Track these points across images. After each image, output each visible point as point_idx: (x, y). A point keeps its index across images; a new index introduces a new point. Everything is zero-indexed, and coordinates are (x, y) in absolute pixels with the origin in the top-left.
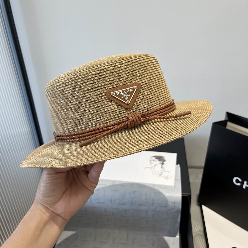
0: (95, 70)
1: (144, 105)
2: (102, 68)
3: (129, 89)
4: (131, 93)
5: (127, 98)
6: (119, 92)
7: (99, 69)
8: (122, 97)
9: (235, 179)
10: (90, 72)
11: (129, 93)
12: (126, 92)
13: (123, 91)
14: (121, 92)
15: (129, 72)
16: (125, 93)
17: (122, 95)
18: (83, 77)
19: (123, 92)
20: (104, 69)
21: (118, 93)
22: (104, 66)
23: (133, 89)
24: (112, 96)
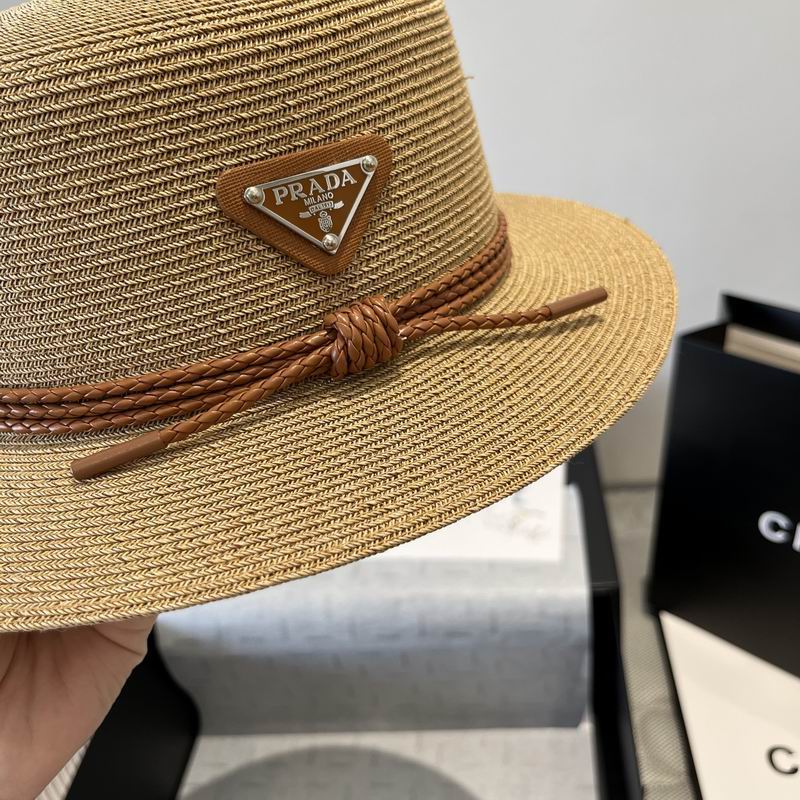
0: (151, 51)
1: (401, 252)
2: (192, 42)
3: (339, 172)
4: (347, 193)
5: (326, 222)
6: (286, 185)
7: (179, 45)
8: (303, 215)
9: (765, 521)
10: (121, 56)
11: (339, 194)
12: (324, 186)
13: (306, 183)
14: (296, 188)
15: (336, 74)
16: (316, 193)
17: (300, 205)
18: (82, 84)
19: (306, 190)
20: (202, 50)
21: (281, 192)
22: (206, 32)
23: (355, 171)
24: (249, 206)
